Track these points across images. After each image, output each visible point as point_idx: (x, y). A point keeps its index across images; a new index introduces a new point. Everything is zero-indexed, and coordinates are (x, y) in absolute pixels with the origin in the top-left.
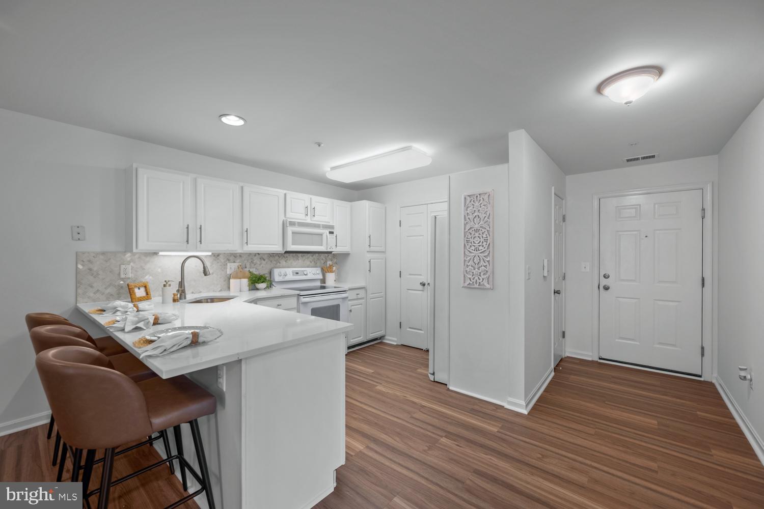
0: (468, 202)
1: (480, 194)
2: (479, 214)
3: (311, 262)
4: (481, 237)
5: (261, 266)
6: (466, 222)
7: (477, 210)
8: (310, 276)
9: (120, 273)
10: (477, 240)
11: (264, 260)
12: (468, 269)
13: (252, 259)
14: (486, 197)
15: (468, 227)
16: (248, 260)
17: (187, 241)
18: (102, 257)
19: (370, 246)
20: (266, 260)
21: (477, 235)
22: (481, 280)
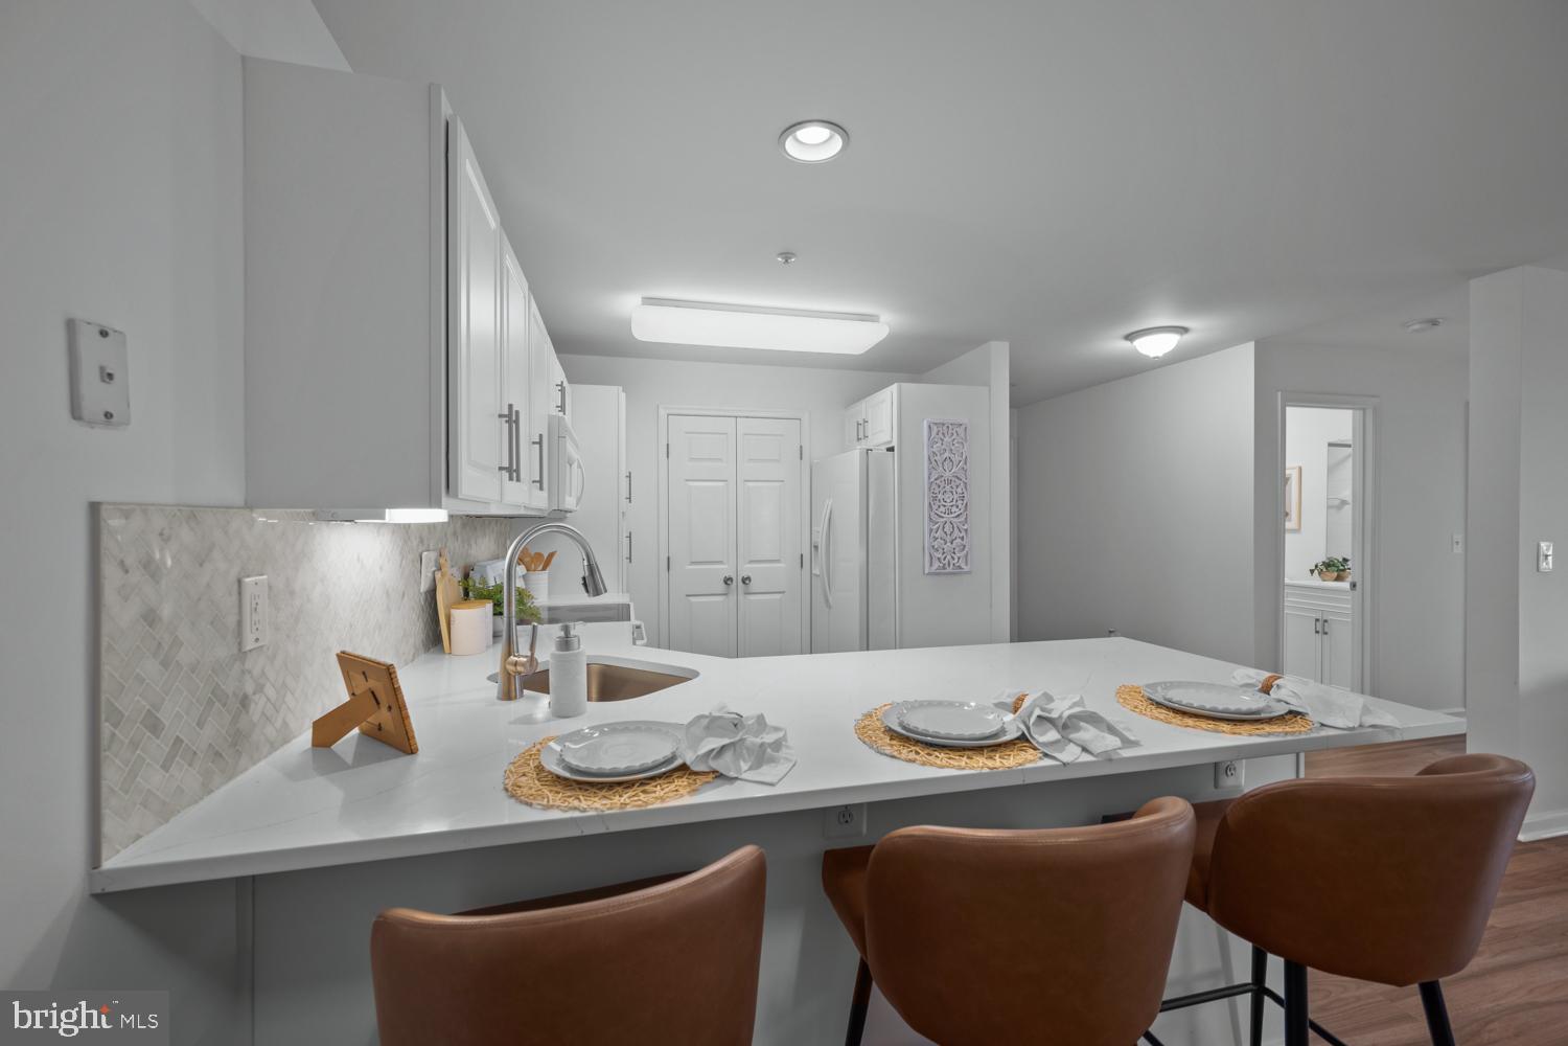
0: (934, 434)
1: (952, 425)
2: (950, 455)
4: (954, 493)
6: (931, 466)
7: (947, 449)
9: (241, 623)
10: (948, 497)
12: (936, 543)
14: (961, 430)
15: (934, 475)
17: (509, 469)
18: (185, 535)
19: (629, 499)
21: (948, 488)
22: (956, 560)
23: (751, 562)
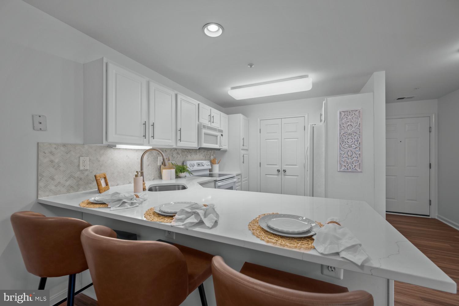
0: (342, 115)
1: (351, 111)
2: (351, 124)
3: (203, 157)
4: (353, 139)
5: (178, 159)
6: (341, 128)
7: (350, 121)
8: (205, 167)
9: (79, 165)
10: (350, 141)
11: (179, 154)
12: (343, 159)
13: (172, 153)
14: (357, 113)
15: (343, 132)
16: (170, 154)
17: (145, 136)
18: (62, 148)
19: (243, 145)
20: (180, 155)
21: (350, 137)
22: (354, 167)
23: (286, 165)
